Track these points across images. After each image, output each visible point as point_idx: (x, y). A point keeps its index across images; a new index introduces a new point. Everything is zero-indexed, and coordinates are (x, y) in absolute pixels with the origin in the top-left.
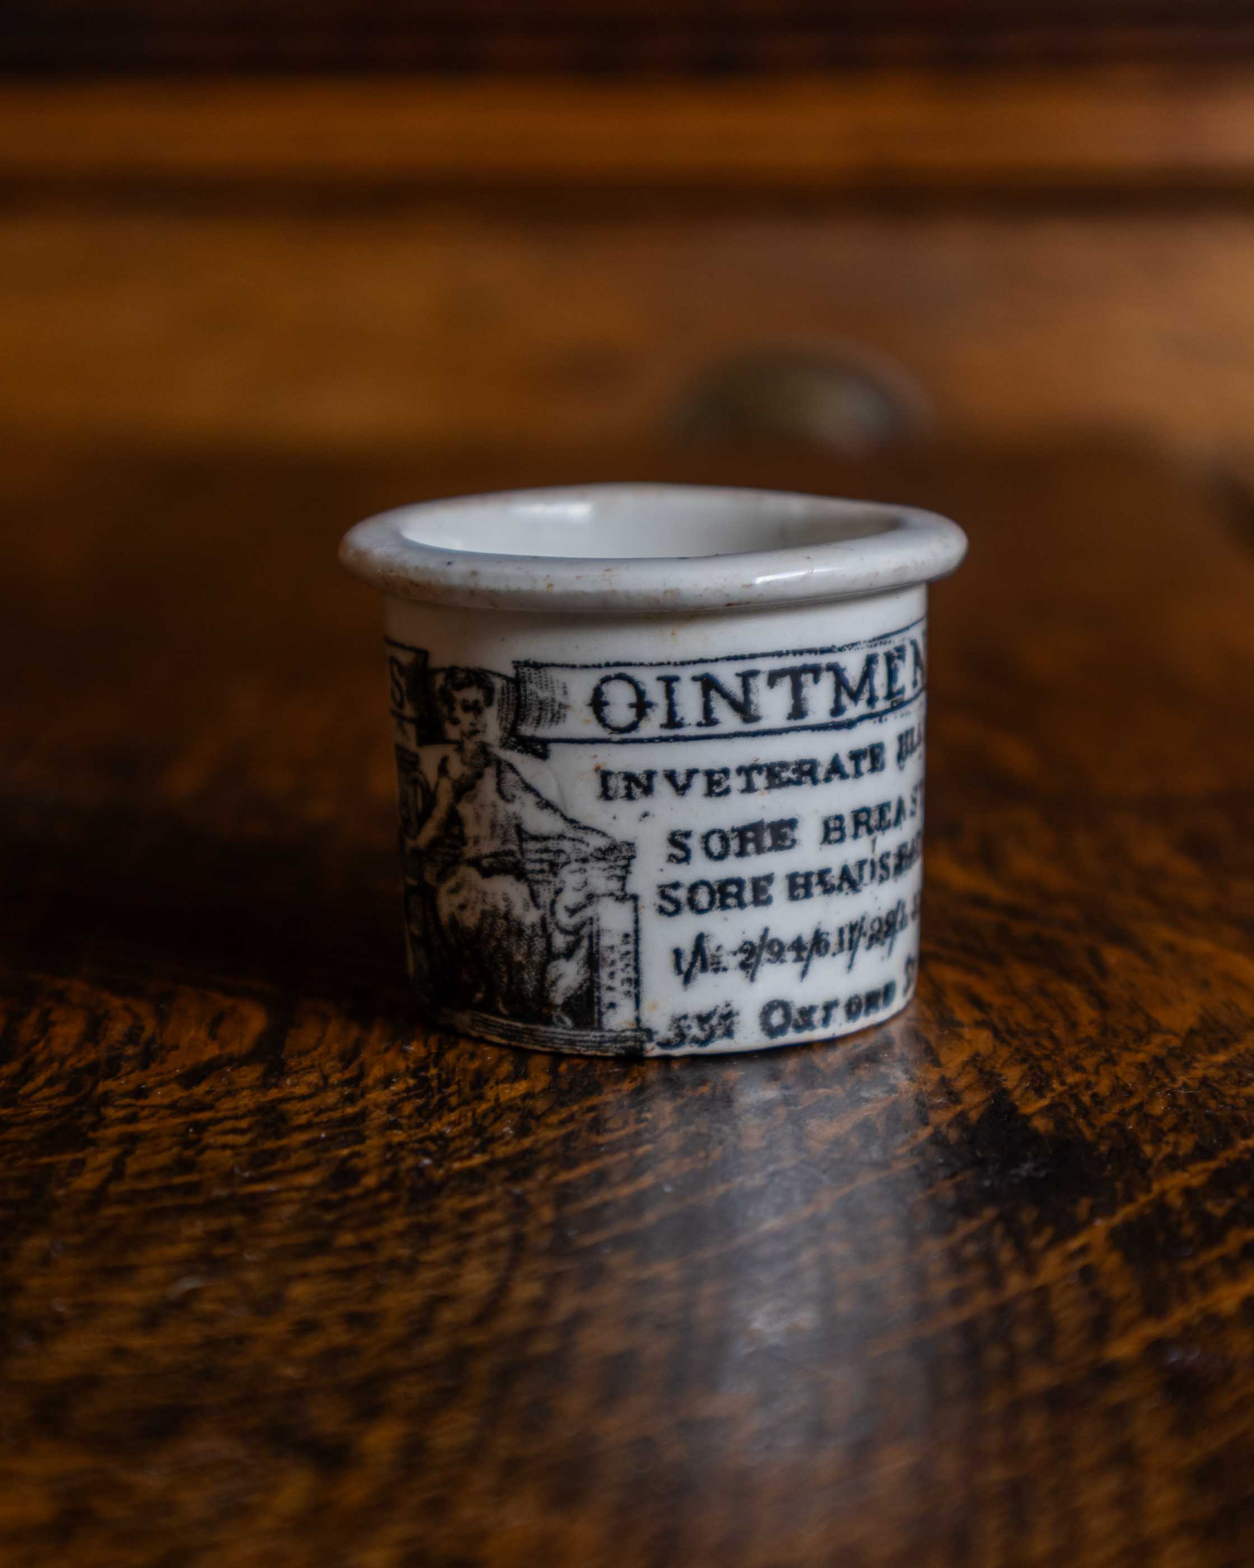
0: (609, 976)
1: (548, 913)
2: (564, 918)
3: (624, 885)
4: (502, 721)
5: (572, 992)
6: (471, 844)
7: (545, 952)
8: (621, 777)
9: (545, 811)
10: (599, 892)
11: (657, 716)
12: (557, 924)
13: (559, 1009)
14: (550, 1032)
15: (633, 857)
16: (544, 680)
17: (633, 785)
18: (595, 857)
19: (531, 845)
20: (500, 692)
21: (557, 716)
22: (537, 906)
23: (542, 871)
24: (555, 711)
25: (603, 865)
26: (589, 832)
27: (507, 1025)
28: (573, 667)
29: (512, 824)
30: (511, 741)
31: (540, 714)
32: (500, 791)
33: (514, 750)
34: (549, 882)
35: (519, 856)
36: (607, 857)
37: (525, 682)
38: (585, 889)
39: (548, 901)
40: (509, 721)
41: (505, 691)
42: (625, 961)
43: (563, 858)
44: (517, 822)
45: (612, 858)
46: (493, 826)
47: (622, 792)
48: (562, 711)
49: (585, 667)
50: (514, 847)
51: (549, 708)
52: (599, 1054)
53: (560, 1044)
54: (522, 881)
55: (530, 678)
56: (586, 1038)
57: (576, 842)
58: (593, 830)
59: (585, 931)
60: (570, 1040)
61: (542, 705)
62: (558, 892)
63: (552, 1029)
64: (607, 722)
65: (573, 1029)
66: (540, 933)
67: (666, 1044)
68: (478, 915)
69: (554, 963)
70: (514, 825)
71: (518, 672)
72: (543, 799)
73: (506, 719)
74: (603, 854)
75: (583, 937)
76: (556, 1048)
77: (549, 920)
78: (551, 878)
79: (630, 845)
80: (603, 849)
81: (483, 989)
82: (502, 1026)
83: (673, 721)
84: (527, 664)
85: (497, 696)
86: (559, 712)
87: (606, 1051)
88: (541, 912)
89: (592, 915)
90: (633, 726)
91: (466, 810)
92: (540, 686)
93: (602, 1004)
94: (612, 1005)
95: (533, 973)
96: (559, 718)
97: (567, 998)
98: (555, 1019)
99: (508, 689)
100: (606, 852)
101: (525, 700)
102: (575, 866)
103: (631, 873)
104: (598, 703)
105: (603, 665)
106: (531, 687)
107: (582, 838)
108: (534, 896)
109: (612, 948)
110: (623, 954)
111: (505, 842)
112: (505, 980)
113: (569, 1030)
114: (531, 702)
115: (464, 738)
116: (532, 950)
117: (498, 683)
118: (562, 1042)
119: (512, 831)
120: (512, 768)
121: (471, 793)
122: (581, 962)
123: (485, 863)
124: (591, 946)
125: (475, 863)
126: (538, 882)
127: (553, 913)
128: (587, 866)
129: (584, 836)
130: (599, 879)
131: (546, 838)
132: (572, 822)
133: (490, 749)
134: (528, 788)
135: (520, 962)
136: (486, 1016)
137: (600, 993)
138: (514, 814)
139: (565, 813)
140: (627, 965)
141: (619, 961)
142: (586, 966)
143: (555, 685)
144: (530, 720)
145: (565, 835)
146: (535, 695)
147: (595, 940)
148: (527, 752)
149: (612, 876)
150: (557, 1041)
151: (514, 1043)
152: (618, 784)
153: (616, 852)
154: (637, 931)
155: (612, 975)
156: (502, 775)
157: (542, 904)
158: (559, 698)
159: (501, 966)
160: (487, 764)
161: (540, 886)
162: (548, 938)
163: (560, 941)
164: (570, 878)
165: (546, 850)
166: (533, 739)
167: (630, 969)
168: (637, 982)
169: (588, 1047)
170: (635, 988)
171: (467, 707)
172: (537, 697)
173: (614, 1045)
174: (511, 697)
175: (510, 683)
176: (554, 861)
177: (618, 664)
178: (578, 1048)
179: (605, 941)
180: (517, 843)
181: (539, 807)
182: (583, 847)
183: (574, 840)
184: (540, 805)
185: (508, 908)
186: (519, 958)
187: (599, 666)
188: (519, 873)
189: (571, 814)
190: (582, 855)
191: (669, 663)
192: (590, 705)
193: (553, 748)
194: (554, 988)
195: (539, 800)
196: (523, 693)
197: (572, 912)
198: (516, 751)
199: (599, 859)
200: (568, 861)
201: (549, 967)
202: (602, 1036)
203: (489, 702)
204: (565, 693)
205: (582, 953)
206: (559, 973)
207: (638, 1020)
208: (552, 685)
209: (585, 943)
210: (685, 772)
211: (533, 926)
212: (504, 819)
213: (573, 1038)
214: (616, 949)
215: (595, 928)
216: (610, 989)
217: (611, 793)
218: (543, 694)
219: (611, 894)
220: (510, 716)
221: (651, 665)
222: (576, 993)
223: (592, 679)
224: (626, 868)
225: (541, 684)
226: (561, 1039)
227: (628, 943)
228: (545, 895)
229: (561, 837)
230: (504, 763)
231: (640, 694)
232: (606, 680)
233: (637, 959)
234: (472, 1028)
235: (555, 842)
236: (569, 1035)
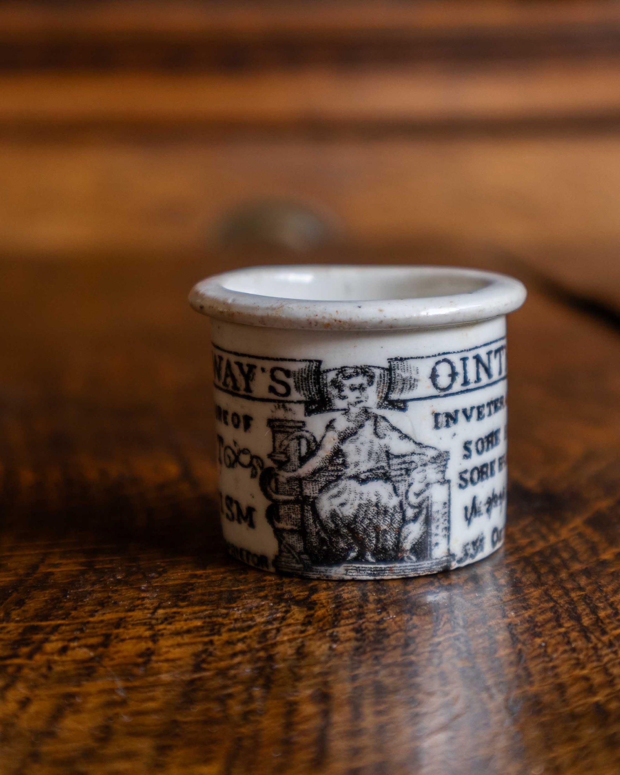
0: (436, 528)
1: (404, 498)
2: (413, 500)
3: (444, 476)
4: (379, 393)
5: (416, 541)
6: (352, 467)
7: (402, 521)
8: (444, 416)
9: (404, 440)
10: (432, 481)
11: (460, 379)
12: (409, 504)
13: (408, 552)
14: (403, 567)
15: (449, 459)
16: (406, 367)
17: (449, 419)
18: (431, 462)
19: (395, 461)
20: (379, 377)
21: (413, 386)
22: (397, 495)
23: (401, 475)
24: (412, 384)
25: (435, 466)
26: (428, 449)
27: (374, 568)
28: (422, 358)
29: (383, 451)
30: (385, 404)
31: (403, 386)
32: (376, 433)
33: (386, 409)
34: (405, 481)
35: (387, 468)
36: (437, 461)
37: (395, 370)
38: (425, 481)
39: (404, 492)
40: (384, 392)
41: (382, 376)
42: (444, 518)
43: (414, 465)
44: (387, 449)
45: (439, 461)
46: (370, 454)
47: (445, 423)
48: (416, 383)
49: (429, 357)
50: (384, 464)
51: (409, 382)
52: (429, 573)
53: (409, 572)
54: (389, 483)
55: (398, 367)
56: (423, 566)
57: (421, 456)
58: (430, 447)
59: (424, 505)
60: (415, 568)
61: (404, 381)
62: (410, 485)
63: (404, 564)
64: (438, 386)
65: (416, 562)
66: (399, 511)
67: (460, 561)
68: (357, 507)
69: (407, 526)
70: (385, 451)
71: (391, 364)
72: (403, 434)
73: (382, 392)
74: (434, 459)
75: (424, 508)
76: (405, 575)
77: (404, 502)
78: (407, 478)
79: (447, 452)
80: (435, 457)
81: (356, 550)
82: (370, 569)
83: (466, 382)
84: (396, 359)
85: (376, 379)
86: (414, 384)
87: (433, 571)
88: (400, 498)
89: (428, 495)
90: (450, 387)
91: (348, 447)
92: (404, 371)
93: (432, 544)
94: (437, 544)
95: (393, 535)
96: (413, 387)
97: (413, 545)
98: (406, 558)
99: (384, 375)
100: (437, 459)
101: (395, 380)
102: (420, 469)
103: (448, 468)
104: (434, 376)
105: (437, 355)
106: (398, 372)
107: (424, 453)
108: (395, 490)
109: (438, 512)
110: (443, 514)
111: (378, 461)
112: (374, 542)
113: (414, 563)
114: (398, 380)
115: (350, 406)
116: (393, 521)
117: (377, 372)
118: (410, 571)
119: (384, 455)
120: (384, 418)
121: (354, 437)
122: (422, 523)
123: (363, 476)
124: (427, 513)
125: (356, 477)
126: (398, 481)
127: (407, 498)
128: (427, 468)
129: (425, 451)
130: (432, 473)
131: (404, 456)
132: (419, 444)
133: (369, 410)
134: (394, 429)
135: (385, 530)
136: (357, 565)
137: (431, 538)
138: (385, 445)
139: (416, 440)
140: (445, 520)
141: (441, 518)
142: (425, 524)
143: (412, 369)
144: (397, 390)
145: (415, 452)
146: (401, 376)
147: (430, 509)
148: (395, 409)
149: (439, 471)
150: (407, 571)
151: (378, 578)
152: (442, 419)
153: (441, 458)
154: (449, 500)
155: (437, 527)
156: (378, 424)
157: (401, 494)
158: (414, 376)
159: (372, 534)
160: (368, 419)
161: (399, 484)
162: (403, 512)
163: (410, 513)
164: (416, 476)
165: (404, 462)
166: (398, 401)
167: (446, 522)
168: (448, 529)
169: (424, 571)
170: (448, 532)
171: (353, 388)
172: (402, 377)
173: (437, 567)
174: (386, 379)
175: (386, 371)
176: (409, 468)
177: (444, 354)
178: (419, 572)
179: (435, 508)
180: (386, 461)
181: (401, 439)
182: (425, 458)
183: (420, 454)
184: (402, 437)
185: (377, 500)
186: (384, 527)
187: (435, 356)
188: (387, 478)
189: (418, 441)
190: (424, 463)
191: (465, 350)
192: (430, 378)
193: (410, 404)
194: (406, 541)
195: (400, 435)
196: (393, 376)
197: (418, 495)
198: (388, 409)
199: (433, 463)
200: (416, 467)
201: (403, 529)
202: (432, 563)
203: (371, 383)
204: (418, 373)
205: (422, 518)
206: (409, 531)
207: (449, 550)
208: (411, 370)
209: (424, 512)
210: (470, 408)
211: (394, 507)
212: (378, 449)
213: (416, 567)
214: (440, 512)
215: (430, 501)
216: (436, 535)
217: (439, 425)
218: (405, 375)
219: (439, 482)
220: (384, 390)
221: (458, 352)
222: (418, 541)
223: (431, 363)
224: (445, 466)
225: (404, 370)
226: (409, 569)
227: (446, 507)
228: (402, 488)
229: (413, 453)
230: (379, 417)
231: (453, 368)
232: (438, 363)
233: (449, 516)
234: (346, 574)
235: (409, 457)
236: (414, 566)
